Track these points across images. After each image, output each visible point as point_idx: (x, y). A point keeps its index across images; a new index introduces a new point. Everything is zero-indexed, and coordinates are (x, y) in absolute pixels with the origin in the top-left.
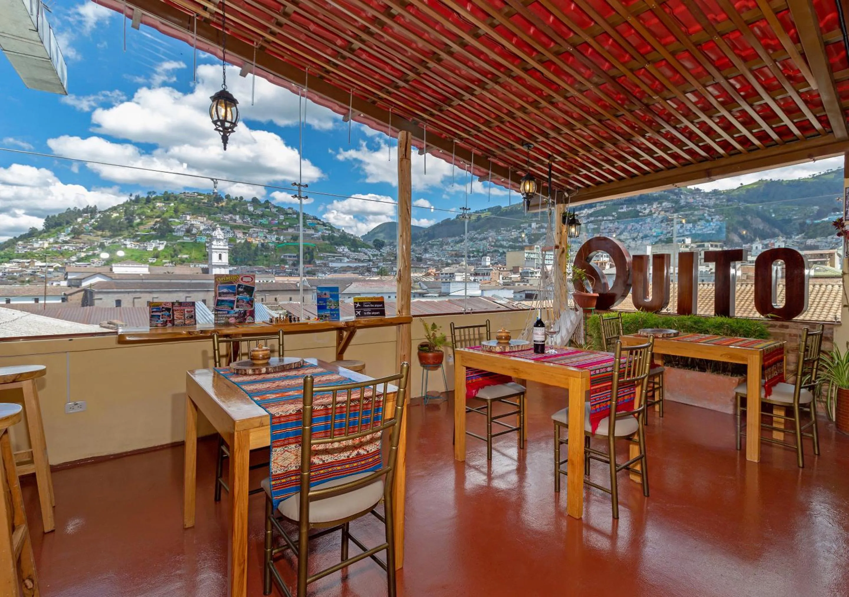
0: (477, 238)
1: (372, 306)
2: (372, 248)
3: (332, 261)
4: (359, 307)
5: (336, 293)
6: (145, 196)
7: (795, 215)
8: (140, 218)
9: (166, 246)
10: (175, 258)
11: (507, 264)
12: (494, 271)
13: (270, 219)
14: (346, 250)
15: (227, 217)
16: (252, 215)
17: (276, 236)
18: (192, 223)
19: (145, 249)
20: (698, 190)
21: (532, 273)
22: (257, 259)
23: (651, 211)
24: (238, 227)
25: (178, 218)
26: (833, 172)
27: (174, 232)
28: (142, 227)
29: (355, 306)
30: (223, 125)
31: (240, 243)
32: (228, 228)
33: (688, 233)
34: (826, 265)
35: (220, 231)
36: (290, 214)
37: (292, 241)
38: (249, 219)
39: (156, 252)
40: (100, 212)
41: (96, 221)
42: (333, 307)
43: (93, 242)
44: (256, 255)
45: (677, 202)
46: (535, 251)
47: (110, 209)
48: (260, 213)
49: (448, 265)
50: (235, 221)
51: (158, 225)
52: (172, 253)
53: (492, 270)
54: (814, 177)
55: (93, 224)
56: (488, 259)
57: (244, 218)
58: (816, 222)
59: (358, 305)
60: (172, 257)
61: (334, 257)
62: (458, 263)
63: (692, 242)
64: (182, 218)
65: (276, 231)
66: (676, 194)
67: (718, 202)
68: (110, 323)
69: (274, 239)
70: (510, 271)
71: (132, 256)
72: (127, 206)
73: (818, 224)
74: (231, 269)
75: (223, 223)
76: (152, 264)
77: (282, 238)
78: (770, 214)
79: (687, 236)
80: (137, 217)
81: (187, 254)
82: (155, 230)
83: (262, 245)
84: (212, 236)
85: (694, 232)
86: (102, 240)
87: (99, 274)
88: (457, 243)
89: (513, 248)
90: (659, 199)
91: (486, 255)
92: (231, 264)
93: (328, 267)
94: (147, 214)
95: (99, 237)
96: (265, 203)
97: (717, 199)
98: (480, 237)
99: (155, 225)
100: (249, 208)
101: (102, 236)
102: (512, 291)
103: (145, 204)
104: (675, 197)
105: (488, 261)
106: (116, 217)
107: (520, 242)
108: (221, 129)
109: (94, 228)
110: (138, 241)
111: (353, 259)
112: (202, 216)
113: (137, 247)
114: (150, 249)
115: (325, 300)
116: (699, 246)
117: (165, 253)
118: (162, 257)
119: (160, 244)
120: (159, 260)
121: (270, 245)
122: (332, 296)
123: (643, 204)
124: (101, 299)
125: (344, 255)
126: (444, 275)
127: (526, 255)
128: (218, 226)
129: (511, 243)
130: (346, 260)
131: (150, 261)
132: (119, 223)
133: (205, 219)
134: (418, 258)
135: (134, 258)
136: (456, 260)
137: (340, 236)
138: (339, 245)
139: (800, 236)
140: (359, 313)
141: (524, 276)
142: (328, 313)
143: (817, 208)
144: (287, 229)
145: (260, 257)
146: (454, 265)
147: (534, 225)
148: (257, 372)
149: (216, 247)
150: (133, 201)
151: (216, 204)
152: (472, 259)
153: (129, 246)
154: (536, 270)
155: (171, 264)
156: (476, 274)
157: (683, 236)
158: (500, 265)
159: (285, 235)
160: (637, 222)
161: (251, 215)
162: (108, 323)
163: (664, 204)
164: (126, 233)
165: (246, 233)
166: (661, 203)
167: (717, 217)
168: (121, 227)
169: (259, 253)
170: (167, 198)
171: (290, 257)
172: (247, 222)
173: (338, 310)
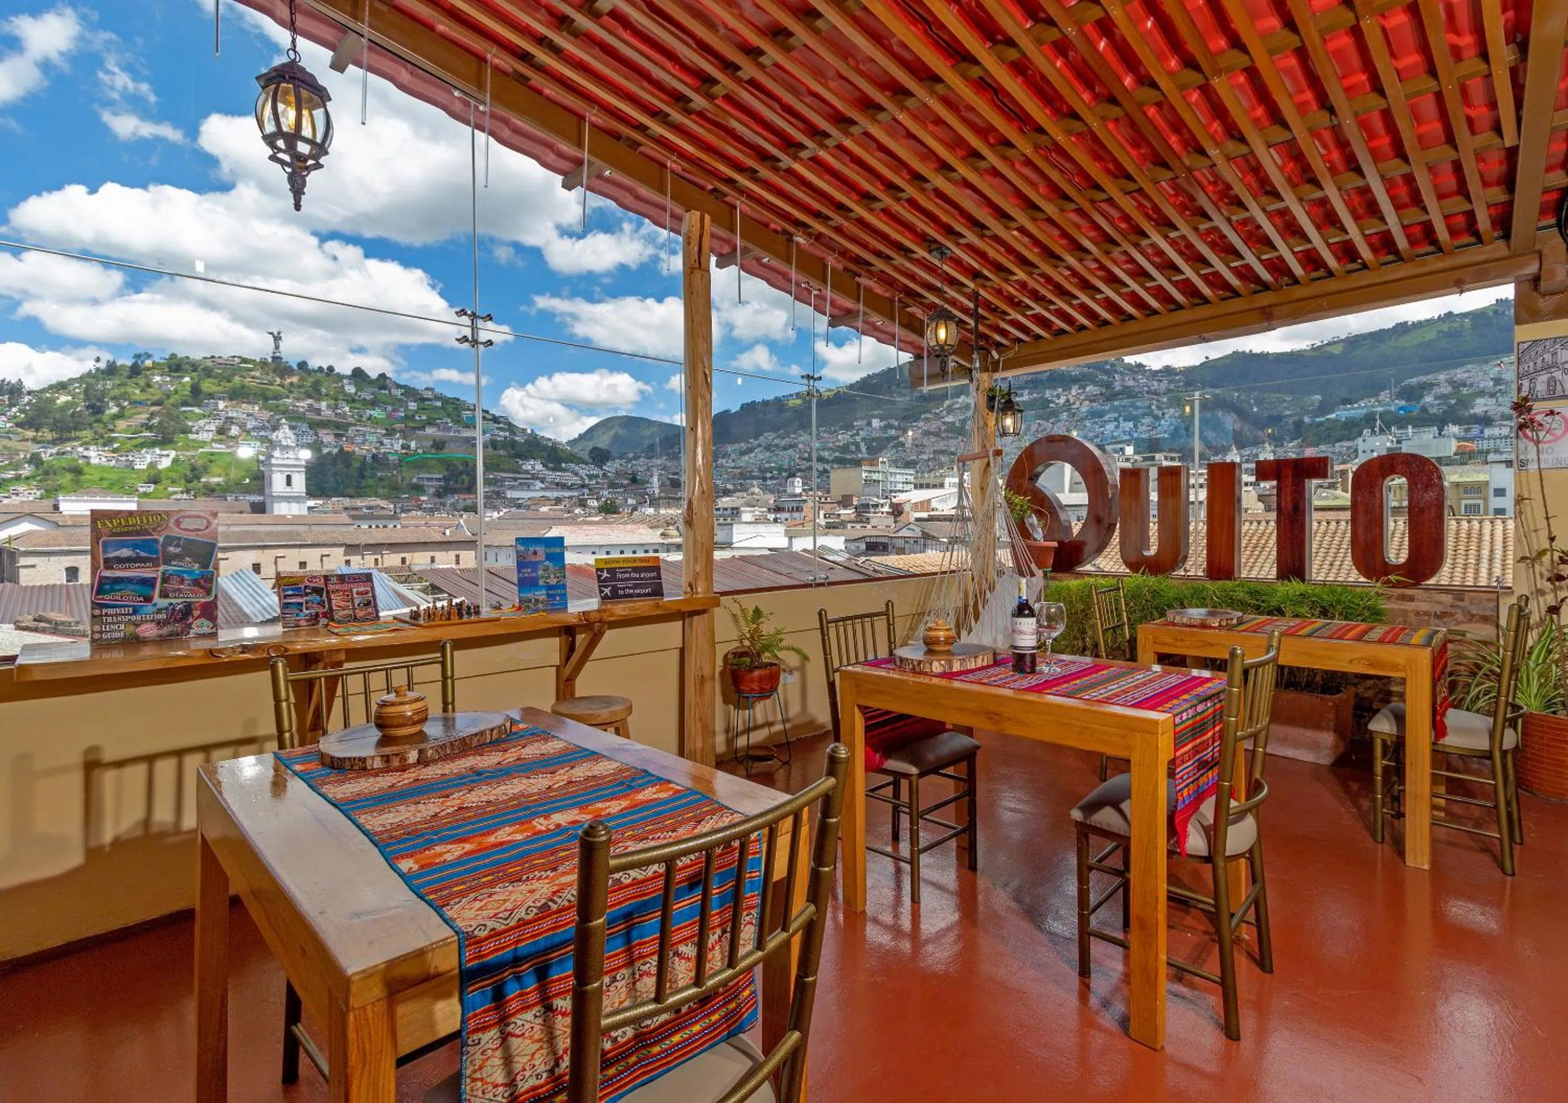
0: (777, 446)
1: (634, 575)
2: (587, 464)
3: (512, 488)
4: (606, 580)
5: (558, 550)
6: (129, 363)
7: (1287, 408)
8: (118, 405)
9: (175, 461)
10: (195, 484)
11: (832, 491)
12: (810, 504)
13: (390, 408)
14: (539, 467)
15: (303, 405)
16: (354, 401)
17: (401, 442)
18: (230, 415)
19: (130, 466)
20: (1140, 366)
21: (876, 506)
22: (364, 484)
23: (1068, 400)
24: (325, 424)
25: (199, 406)
26: (1341, 341)
27: (191, 432)
28: (121, 424)
29: (599, 577)
30: (291, 148)
31: (329, 453)
32: (304, 427)
33: (1127, 438)
34: (1336, 489)
35: (287, 430)
36: (429, 400)
37: (433, 451)
38: (347, 409)
39: (153, 472)
40: (29, 393)
41: (21, 411)
42: (553, 581)
43: (17, 452)
44: (362, 476)
45: (1108, 385)
46: (880, 468)
47: (51, 387)
48: (369, 397)
49: (727, 493)
50: (318, 411)
51: (155, 421)
52: (188, 473)
53: (805, 501)
54: (1314, 349)
55: (15, 417)
56: (798, 482)
57: (336, 407)
58: (1318, 420)
59: (605, 575)
60: (189, 481)
61: (515, 479)
62: (746, 490)
63: (1136, 453)
64: (207, 405)
65: (402, 431)
66: (1107, 372)
67: (1172, 386)
68: (39, 619)
69: (397, 447)
70: (839, 503)
71: (101, 479)
72: (90, 380)
73: (1321, 424)
74: (311, 503)
75: (295, 418)
76: (145, 495)
77: (413, 444)
78: (1251, 406)
79: (1128, 443)
80: (111, 404)
81: (219, 476)
82: (150, 428)
83: (374, 457)
84: (271, 441)
85: (1135, 435)
86: (34, 448)
87: (31, 516)
88: (743, 453)
89: (841, 462)
90: (1080, 380)
91: (794, 476)
92: (311, 494)
93: (505, 498)
94: (134, 397)
95: (30, 443)
96: (377, 379)
97: (1170, 382)
98: (783, 443)
99: (149, 419)
100: (347, 388)
101: (34, 440)
102: (843, 539)
103: (130, 377)
104: (1105, 378)
105: (797, 486)
106: (67, 402)
107: (852, 452)
108: (287, 158)
109: (17, 425)
110: (114, 451)
111: (551, 483)
112: (249, 403)
113: (113, 463)
114: (141, 465)
115: (534, 566)
116: (1145, 459)
117: (171, 474)
118: (165, 482)
119: (161, 456)
120: (160, 487)
121: (391, 457)
122: (549, 557)
123: (1055, 388)
124: (34, 566)
125: (534, 477)
126: (721, 512)
127: (864, 475)
128: (283, 421)
129: (837, 454)
130: (539, 485)
131: (141, 490)
132: (73, 415)
133: (257, 408)
134: (672, 480)
135: (105, 484)
136: (741, 485)
137: (526, 442)
138: (525, 458)
139: (1295, 443)
140: (607, 591)
141: (863, 511)
142: (541, 594)
143: (1319, 397)
144: (423, 428)
145: (371, 482)
146: (738, 494)
147: (876, 423)
148: (396, 763)
149: (280, 462)
150: (103, 372)
151: (278, 380)
152: (769, 482)
153: (94, 461)
154: (882, 501)
155: (185, 496)
156: (778, 509)
157: (1120, 442)
158: (820, 493)
159: (418, 439)
160: (1047, 419)
161: (351, 400)
162: (35, 620)
163: (1088, 389)
164: (87, 434)
165: (342, 435)
166: (1083, 387)
167: (1172, 411)
168: (78, 423)
169: (368, 473)
170: (176, 366)
171: (430, 479)
172: (344, 415)
173: (564, 587)
